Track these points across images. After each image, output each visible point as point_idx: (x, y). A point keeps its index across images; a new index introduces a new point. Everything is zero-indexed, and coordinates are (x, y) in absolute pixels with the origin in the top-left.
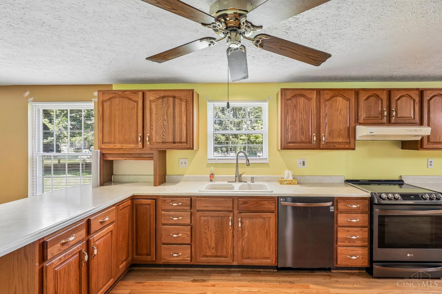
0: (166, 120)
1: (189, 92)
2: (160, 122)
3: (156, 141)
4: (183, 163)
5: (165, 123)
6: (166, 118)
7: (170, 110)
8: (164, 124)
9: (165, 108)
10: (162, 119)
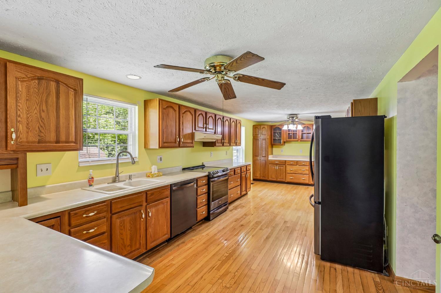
0: (45, 111)
1: (79, 81)
2: (35, 113)
3: (27, 138)
4: (44, 170)
5: (43, 115)
6: (44, 108)
7: (52, 98)
8: (41, 117)
9: (44, 94)
10: (38, 108)
